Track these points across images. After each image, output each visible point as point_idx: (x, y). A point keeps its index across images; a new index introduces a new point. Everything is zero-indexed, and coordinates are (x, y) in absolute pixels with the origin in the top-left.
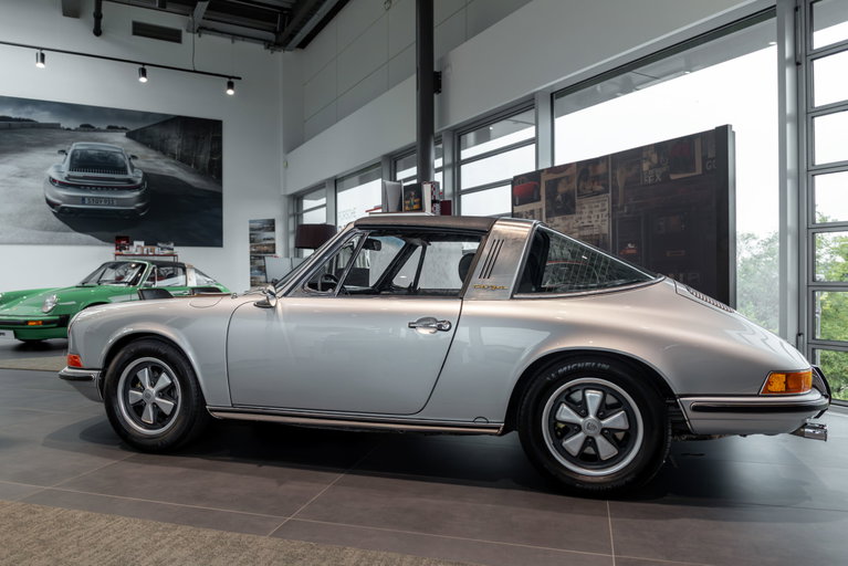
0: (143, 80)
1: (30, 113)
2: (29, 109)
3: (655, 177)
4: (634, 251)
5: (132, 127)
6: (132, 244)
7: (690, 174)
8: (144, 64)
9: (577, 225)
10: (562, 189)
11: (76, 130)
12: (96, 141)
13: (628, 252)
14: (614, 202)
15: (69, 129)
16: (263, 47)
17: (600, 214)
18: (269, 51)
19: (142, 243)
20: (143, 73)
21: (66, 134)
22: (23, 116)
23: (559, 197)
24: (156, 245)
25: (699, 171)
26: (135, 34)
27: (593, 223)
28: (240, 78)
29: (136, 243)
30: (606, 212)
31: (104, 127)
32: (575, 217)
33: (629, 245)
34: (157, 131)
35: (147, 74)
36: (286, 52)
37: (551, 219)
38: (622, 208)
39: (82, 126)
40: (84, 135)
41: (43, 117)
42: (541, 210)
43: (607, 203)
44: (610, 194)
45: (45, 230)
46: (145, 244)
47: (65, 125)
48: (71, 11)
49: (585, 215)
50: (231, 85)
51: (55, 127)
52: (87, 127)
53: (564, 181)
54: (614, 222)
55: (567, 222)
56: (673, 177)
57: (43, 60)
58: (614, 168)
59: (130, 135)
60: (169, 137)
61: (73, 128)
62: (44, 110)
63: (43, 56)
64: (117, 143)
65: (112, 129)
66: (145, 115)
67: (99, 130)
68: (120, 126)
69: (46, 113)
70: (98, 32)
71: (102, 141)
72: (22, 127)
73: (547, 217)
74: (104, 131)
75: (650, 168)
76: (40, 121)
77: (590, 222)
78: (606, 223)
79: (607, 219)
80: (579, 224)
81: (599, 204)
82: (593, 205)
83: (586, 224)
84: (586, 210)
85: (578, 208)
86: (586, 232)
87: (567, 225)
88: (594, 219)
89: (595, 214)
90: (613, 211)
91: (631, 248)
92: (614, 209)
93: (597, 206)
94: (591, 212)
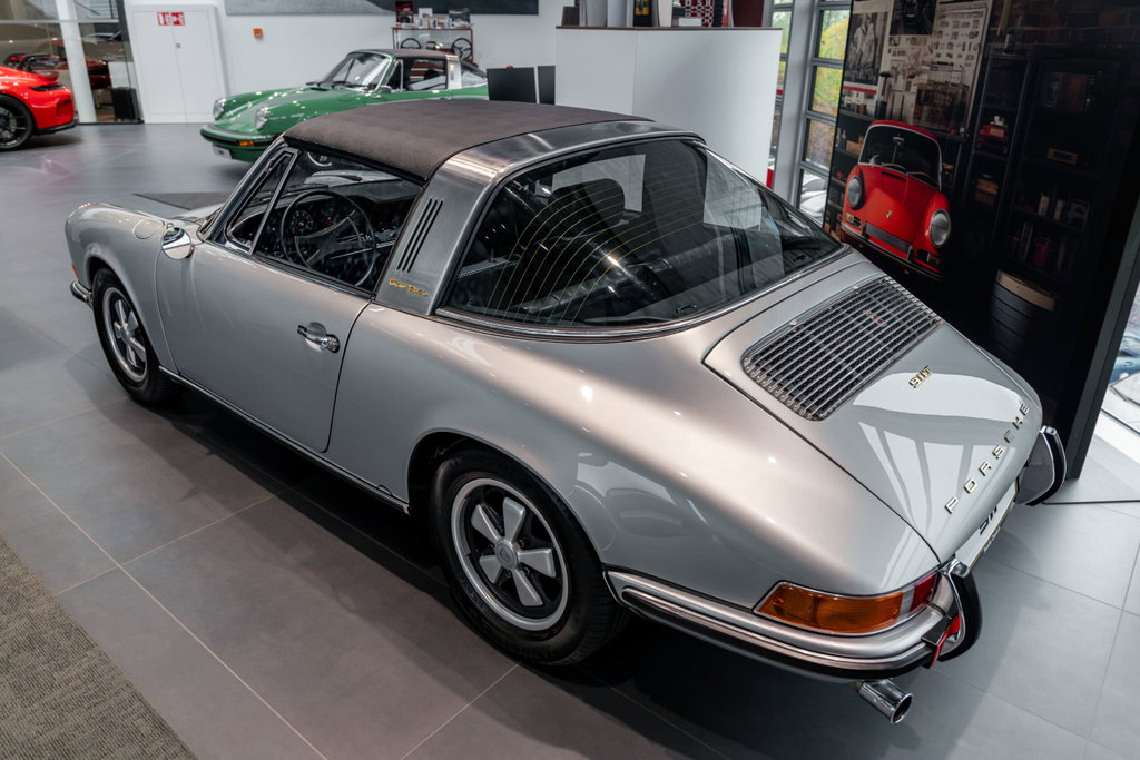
4: (1000, 133)
6: (417, 13)
13: (993, 131)
14: (993, 20)
17: (967, 40)
19: (429, 11)
24: (446, 12)
27: (954, 60)
29: (422, 11)
30: (977, 40)
32: (931, 40)
33: (997, 118)
37: (896, 38)
38: (1002, 39)
42: (886, 14)
43: (981, 20)
46: (434, 12)
49: (945, 40)
54: (984, 61)
55: (917, 49)
73: (891, 33)
77: (950, 56)
78: (974, 62)
79: (975, 53)
80: (931, 57)
81: (971, 20)
82: (962, 20)
83: (944, 58)
84: (948, 30)
85: (937, 22)
86: (940, 76)
87: (916, 57)
88: (956, 51)
89: (961, 40)
90: (988, 40)
91: (997, 127)
92: (991, 36)
93: (967, 25)
94: (955, 35)
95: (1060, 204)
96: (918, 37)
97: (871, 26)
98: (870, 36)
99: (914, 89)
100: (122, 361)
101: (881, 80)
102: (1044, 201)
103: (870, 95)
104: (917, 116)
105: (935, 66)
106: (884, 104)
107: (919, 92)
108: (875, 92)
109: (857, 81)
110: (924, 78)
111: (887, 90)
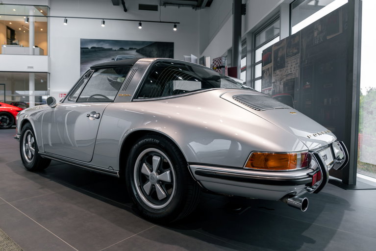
0: (140, 27)
1: (102, 45)
2: (102, 43)
3: (320, 40)
4: (309, 86)
5: (138, 48)
7: (337, 34)
8: (140, 21)
9: (285, 73)
10: (280, 54)
11: (118, 50)
12: (125, 54)
13: (307, 87)
14: (301, 58)
15: (115, 50)
16: (192, 8)
17: (295, 66)
18: (194, 10)
20: (140, 25)
21: (115, 52)
22: (100, 46)
23: (279, 59)
25: (341, 31)
26: (140, 9)
27: (293, 72)
28: (179, 23)
30: (298, 64)
31: (128, 48)
32: (285, 69)
33: (307, 83)
34: (148, 49)
35: (142, 25)
36: (202, 9)
37: (276, 72)
38: (305, 61)
39: (120, 49)
40: (121, 52)
41: (106, 46)
42: (272, 67)
43: (298, 59)
44: (300, 54)
45: (107, 90)
47: (114, 49)
48: (115, 3)
49: (289, 68)
50: (175, 26)
51: (110, 50)
52: (122, 49)
53: (281, 49)
55: (281, 73)
56: (328, 38)
57: (104, 23)
58: (302, 38)
59: (138, 51)
60: (152, 51)
61: (117, 50)
62: (106, 43)
63: (104, 22)
64: (133, 55)
65: (131, 49)
66: (143, 43)
67: (126, 50)
68: (134, 48)
69: (107, 45)
70: (126, 10)
71: (127, 54)
72: (99, 51)
73: (274, 71)
74: (128, 50)
75: (318, 35)
76: (106, 48)
77: (291, 71)
78: (298, 71)
79: (298, 68)
80: (287, 73)
81: (295, 60)
82: (293, 61)
83: (289, 72)
84: (290, 65)
85: (286, 64)
86: (289, 78)
87: (282, 75)
88: (292, 70)
89: (293, 66)
90: (301, 63)
91: (308, 85)
92: (301, 62)
93: (294, 62)
94: (292, 65)
95: (330, 99)
96: (281, 69)
97: (268, 72)
98: (268, 74)
99: (282, 83)
100: (26, 157)
101: (272, 84)
102: (326, 100)
103: (270, 90)
104: (284, 90)
105: (287, 76)
106: (274, 91)
107: (284, 84)
108: (271, 88)
109: (266, 87)
110: (285, 80)
111: (275, 86)
